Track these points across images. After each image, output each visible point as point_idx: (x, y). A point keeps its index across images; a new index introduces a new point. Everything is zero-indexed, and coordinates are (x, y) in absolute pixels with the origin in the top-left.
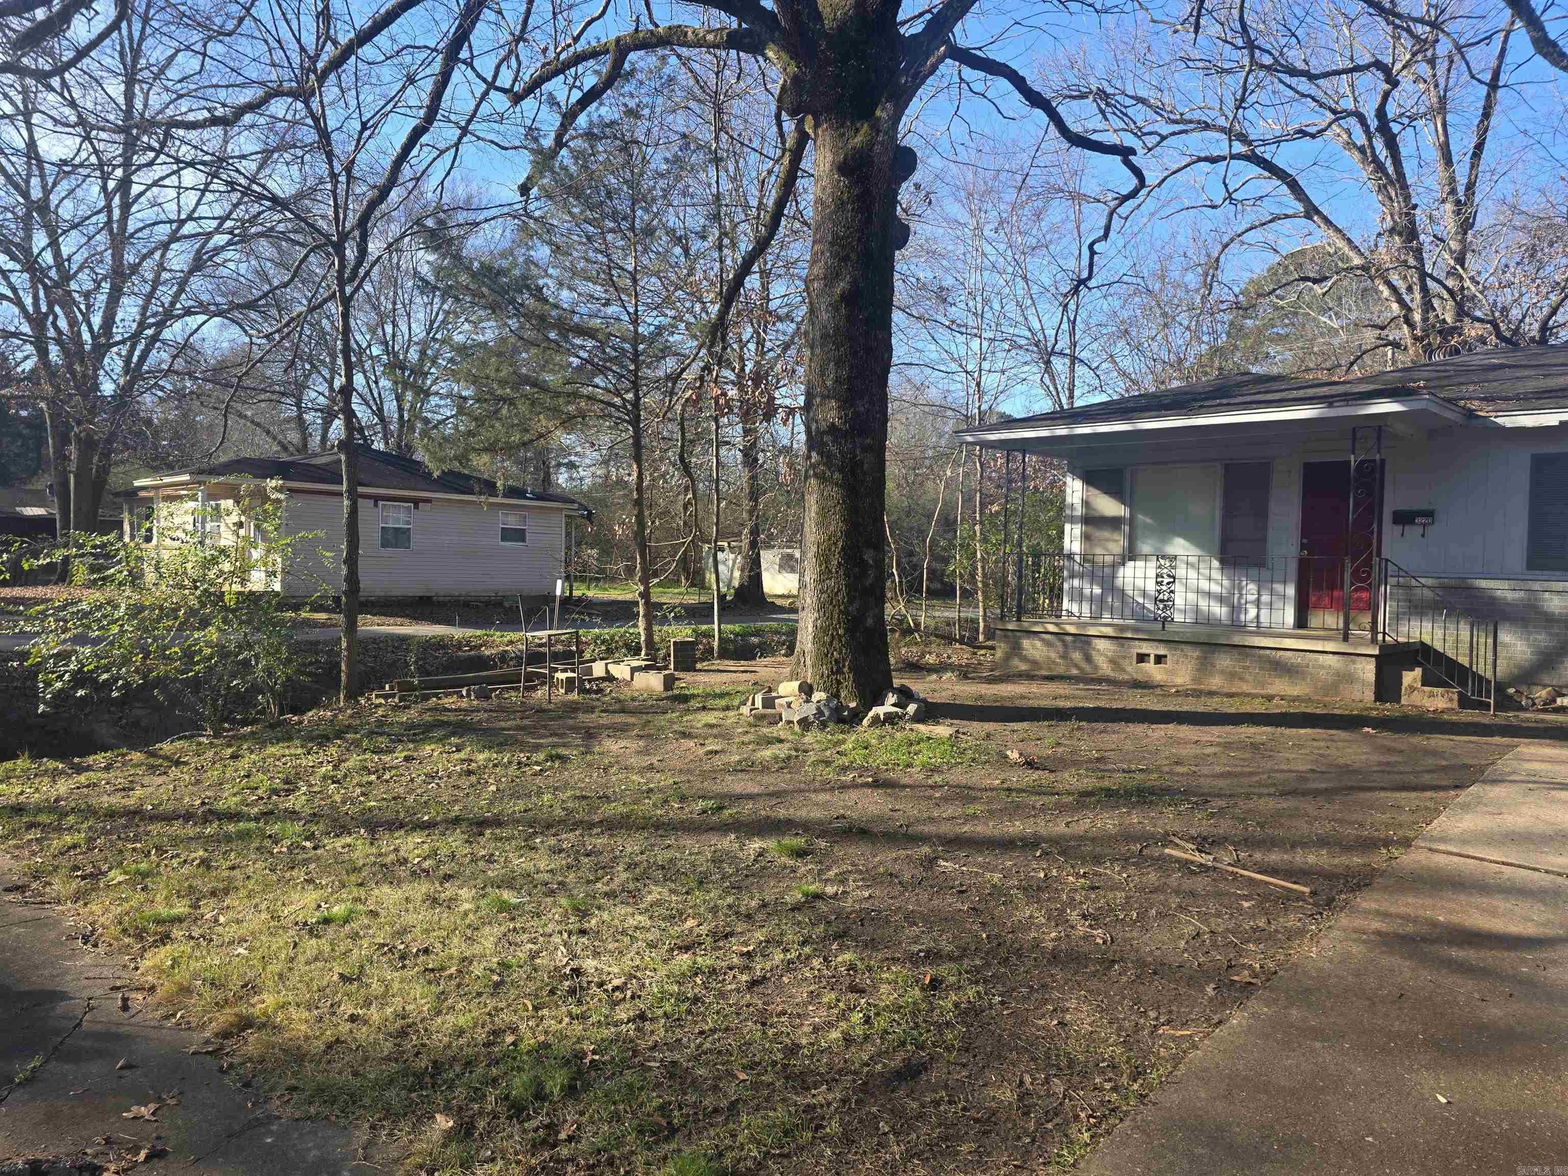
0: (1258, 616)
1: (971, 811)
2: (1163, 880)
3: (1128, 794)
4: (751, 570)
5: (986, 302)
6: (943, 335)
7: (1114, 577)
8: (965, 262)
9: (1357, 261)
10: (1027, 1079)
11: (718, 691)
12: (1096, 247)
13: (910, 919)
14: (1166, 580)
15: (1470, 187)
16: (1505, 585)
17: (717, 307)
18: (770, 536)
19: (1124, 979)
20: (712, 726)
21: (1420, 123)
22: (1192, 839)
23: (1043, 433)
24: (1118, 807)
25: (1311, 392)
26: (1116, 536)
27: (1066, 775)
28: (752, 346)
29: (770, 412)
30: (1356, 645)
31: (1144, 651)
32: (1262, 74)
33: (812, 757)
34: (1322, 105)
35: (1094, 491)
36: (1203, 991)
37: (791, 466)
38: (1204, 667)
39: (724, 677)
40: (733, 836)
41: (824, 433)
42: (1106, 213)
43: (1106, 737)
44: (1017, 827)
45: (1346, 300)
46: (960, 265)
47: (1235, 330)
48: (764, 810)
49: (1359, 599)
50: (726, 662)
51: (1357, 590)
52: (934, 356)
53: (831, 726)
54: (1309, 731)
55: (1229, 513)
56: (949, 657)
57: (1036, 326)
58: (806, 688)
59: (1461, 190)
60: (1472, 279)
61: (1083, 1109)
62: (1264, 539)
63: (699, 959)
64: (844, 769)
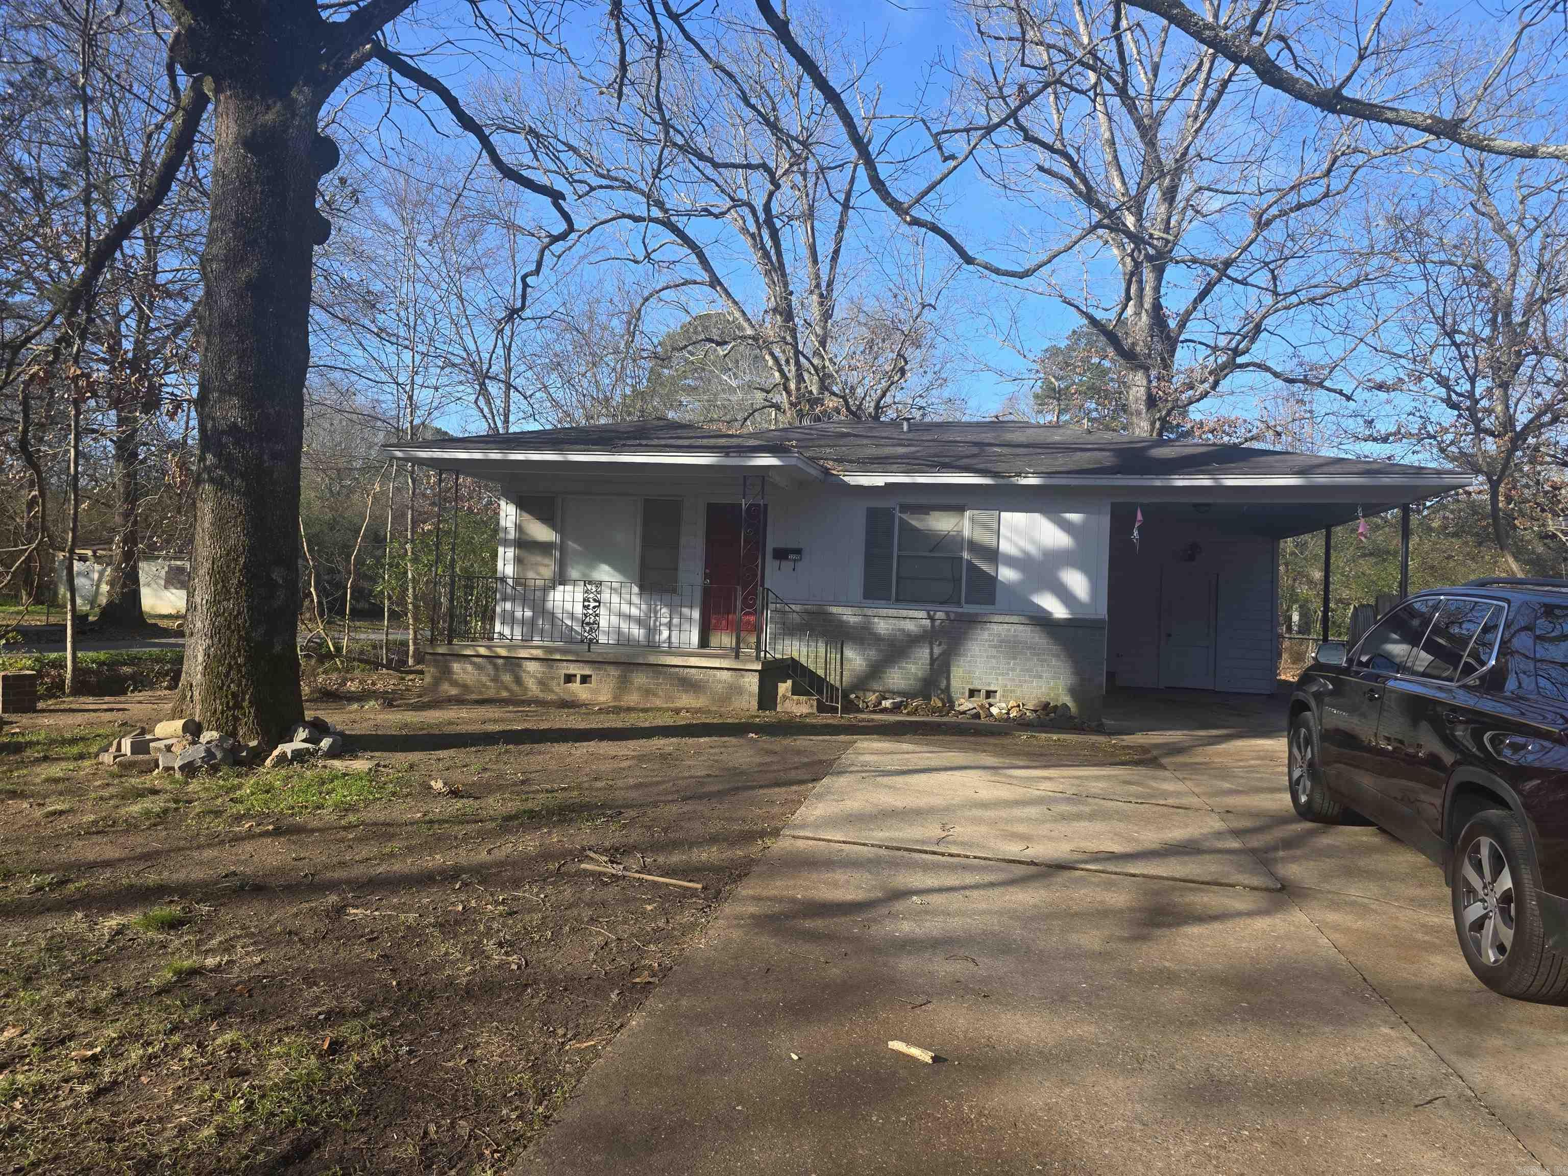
0: (670, 637)
1: (388, 850)
2: (578, 895)
3: (551, 812)
4: (124, 585)
5: (419, 315)
6: (372, 342)
7: (544, 600)
8: (396, 269)
9: (749, 332)
10: (432, 1128)
11: (68, 735)
12: (529, 280)
13: (310, 980)
14: (593, 604)
15: (830, 284)
16: (848, 611)
17: (81, 269)
18: (152, 547)
19: (536, 1001)
20: (56, 781)
21: (796, 223)
22: (605, 851)
23: (477, 455)
24: (539, 828)
25: (712, 442)
26: (546, 561)
27: (491, 801)
28: (132, 322)
29: (152, 403)
30: (745, 662)
31: (571, 672)
32: (675, 151)
33: (197, 807)
34: (723, 191)
35: (526, 516)
36: (607, 998)
37: (183, 465)
38: (623, 684)
39: (79, 718)
40: (80, 915)
41: (223, 432)
42: (539, 248)
43: (532, 758)
44: (438, 860)
45: (743, 364)
46: (391, 272)
47: (655, 377)
48: (126, 877)
49: (748, 622)
50: (82, 699)
51: (747, 614)
52: (362, 362)
53: (225, 769)
54: (707, 739)
55: (648, 542)
56: (374, 684)
57: (472, 346)
58: (192, 727)
59: (824, 285)
60: (831, 360)
61: (488, 1146)
62: (676, 569)
63: (20, 1077)
64: (239, 818)
